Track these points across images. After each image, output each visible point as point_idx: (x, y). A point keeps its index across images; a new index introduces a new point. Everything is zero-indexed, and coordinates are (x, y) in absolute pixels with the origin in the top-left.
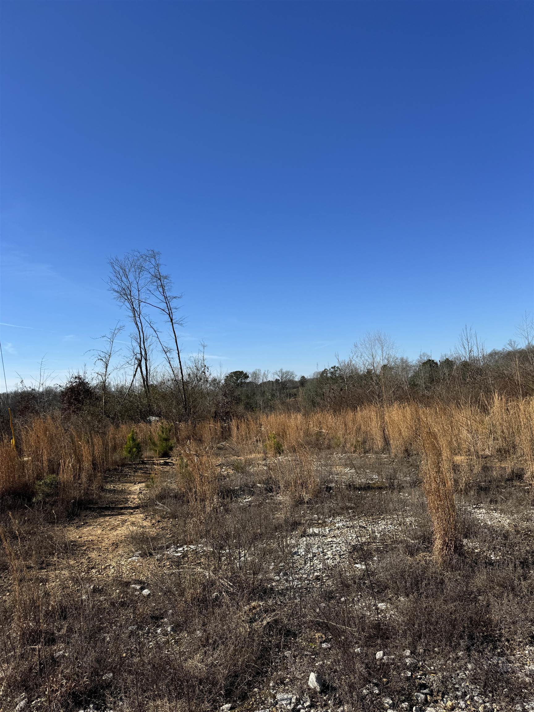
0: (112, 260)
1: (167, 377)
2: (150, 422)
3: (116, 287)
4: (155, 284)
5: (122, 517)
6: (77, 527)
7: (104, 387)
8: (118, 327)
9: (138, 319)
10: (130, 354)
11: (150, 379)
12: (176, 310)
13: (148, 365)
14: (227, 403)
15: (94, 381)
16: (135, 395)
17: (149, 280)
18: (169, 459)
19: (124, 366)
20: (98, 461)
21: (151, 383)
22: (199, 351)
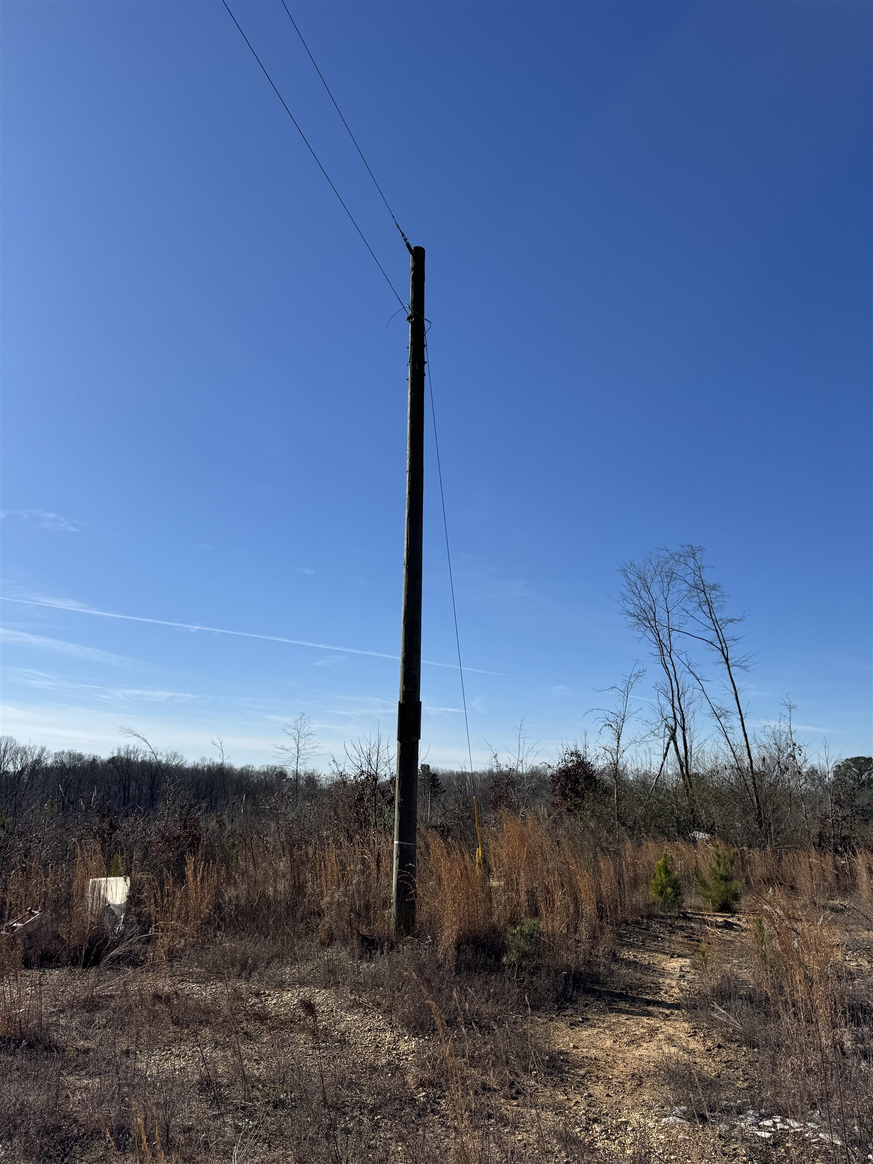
0: (625, 566)
1: (722, 761)
2: (694, 841)
3: (631, 608)
4: (696, 599)
5: (648, 1021)
6: (571, 1024)
7: (616, 772)
8: (635, 672)
9: (667, 659)
10: (656, 718)
11: (692, 763)
12: (734, 643)
13: (687, 738)
14: (844, 819)
15: (599, 760)
16: (668, 791)
17: (684, 593)
18: (732, 916)
19: (647, 739)
20: (607, 904)
21: (694, 771)
22: (781, 717)
